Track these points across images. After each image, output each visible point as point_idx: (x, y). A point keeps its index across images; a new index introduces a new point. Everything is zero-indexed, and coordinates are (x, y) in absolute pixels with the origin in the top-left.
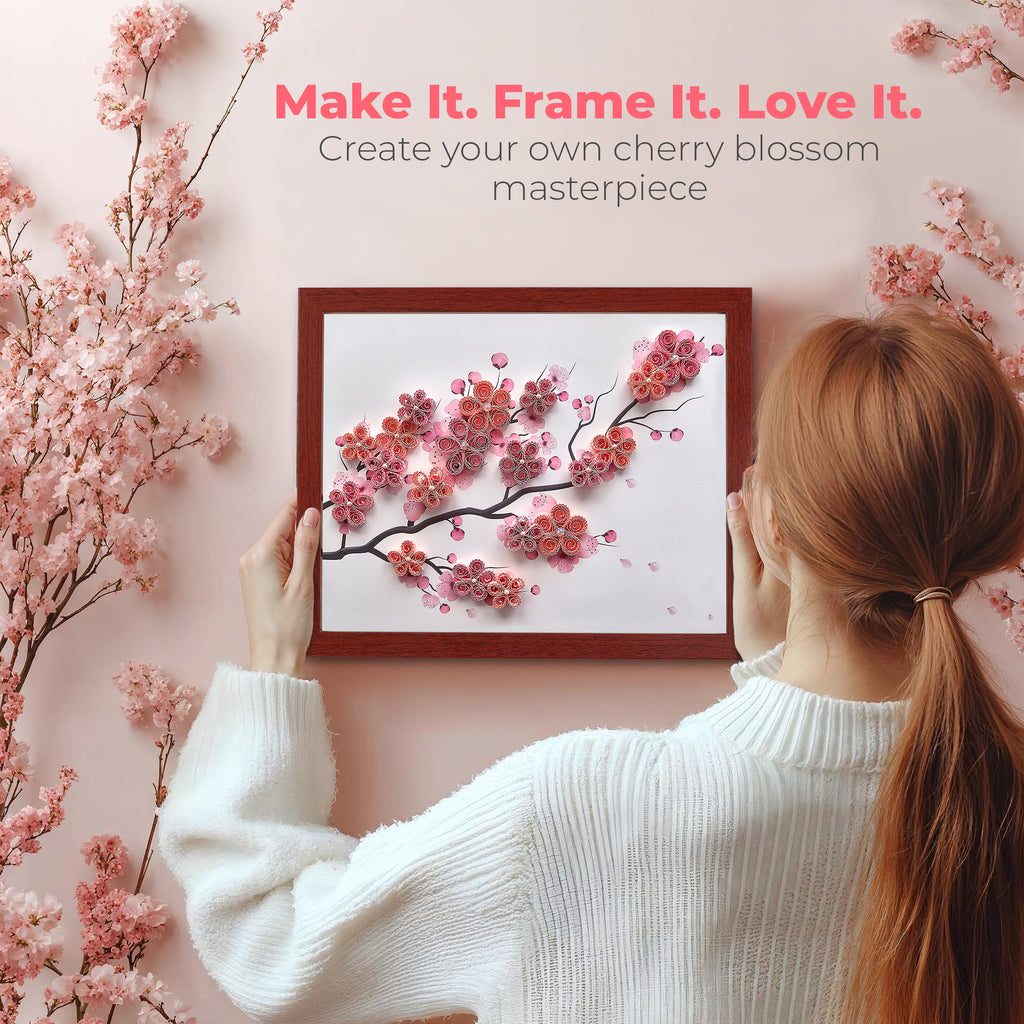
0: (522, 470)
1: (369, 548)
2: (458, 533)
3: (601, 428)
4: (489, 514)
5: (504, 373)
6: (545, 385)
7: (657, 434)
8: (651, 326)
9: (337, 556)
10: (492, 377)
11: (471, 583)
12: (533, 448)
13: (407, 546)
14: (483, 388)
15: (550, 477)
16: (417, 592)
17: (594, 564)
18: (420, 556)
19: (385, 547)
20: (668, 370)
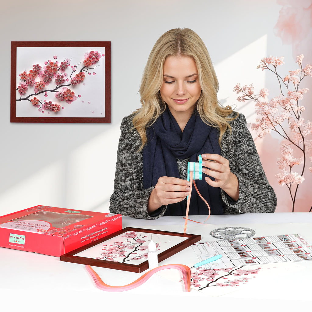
0: (60, 81)
1: (27, 99)
2: (46, 95)
3: (77, 72)
4: (53, 91)
5: (56, 60)
6: (65, 63)
7: (90, 74)
8: (89, 50)
9: (20, 100)
10: (54, 61)
11: (49, 106)
12: (62, 77)
13: (35, 98)
14: (52, 63)
15: (66, 83)
16: (37, 108)
17: (76, 102)
18: (38, 100)
19: (30, 98)
20: (92, 60)
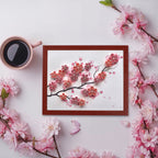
0: (85, 80)
1: (56, 94)
2: (73, 92)
3: (100, 72)
4: (79, 88)
5: (82, 62)
6: (89, 64)
7: (110, 73)
9: (50, 96)
11: (75, 101)
12: (87, 76)
13: (63, 94)
14: (78, 64)
15: (90, 81)
16: (65, 103)
17: (99, 98)
18: (66, 96)
19: (59, 94)
20: (112, 61)
